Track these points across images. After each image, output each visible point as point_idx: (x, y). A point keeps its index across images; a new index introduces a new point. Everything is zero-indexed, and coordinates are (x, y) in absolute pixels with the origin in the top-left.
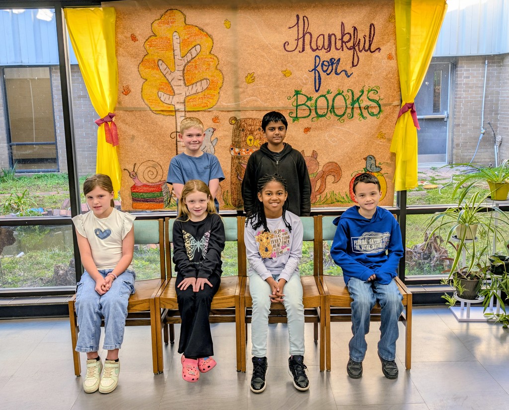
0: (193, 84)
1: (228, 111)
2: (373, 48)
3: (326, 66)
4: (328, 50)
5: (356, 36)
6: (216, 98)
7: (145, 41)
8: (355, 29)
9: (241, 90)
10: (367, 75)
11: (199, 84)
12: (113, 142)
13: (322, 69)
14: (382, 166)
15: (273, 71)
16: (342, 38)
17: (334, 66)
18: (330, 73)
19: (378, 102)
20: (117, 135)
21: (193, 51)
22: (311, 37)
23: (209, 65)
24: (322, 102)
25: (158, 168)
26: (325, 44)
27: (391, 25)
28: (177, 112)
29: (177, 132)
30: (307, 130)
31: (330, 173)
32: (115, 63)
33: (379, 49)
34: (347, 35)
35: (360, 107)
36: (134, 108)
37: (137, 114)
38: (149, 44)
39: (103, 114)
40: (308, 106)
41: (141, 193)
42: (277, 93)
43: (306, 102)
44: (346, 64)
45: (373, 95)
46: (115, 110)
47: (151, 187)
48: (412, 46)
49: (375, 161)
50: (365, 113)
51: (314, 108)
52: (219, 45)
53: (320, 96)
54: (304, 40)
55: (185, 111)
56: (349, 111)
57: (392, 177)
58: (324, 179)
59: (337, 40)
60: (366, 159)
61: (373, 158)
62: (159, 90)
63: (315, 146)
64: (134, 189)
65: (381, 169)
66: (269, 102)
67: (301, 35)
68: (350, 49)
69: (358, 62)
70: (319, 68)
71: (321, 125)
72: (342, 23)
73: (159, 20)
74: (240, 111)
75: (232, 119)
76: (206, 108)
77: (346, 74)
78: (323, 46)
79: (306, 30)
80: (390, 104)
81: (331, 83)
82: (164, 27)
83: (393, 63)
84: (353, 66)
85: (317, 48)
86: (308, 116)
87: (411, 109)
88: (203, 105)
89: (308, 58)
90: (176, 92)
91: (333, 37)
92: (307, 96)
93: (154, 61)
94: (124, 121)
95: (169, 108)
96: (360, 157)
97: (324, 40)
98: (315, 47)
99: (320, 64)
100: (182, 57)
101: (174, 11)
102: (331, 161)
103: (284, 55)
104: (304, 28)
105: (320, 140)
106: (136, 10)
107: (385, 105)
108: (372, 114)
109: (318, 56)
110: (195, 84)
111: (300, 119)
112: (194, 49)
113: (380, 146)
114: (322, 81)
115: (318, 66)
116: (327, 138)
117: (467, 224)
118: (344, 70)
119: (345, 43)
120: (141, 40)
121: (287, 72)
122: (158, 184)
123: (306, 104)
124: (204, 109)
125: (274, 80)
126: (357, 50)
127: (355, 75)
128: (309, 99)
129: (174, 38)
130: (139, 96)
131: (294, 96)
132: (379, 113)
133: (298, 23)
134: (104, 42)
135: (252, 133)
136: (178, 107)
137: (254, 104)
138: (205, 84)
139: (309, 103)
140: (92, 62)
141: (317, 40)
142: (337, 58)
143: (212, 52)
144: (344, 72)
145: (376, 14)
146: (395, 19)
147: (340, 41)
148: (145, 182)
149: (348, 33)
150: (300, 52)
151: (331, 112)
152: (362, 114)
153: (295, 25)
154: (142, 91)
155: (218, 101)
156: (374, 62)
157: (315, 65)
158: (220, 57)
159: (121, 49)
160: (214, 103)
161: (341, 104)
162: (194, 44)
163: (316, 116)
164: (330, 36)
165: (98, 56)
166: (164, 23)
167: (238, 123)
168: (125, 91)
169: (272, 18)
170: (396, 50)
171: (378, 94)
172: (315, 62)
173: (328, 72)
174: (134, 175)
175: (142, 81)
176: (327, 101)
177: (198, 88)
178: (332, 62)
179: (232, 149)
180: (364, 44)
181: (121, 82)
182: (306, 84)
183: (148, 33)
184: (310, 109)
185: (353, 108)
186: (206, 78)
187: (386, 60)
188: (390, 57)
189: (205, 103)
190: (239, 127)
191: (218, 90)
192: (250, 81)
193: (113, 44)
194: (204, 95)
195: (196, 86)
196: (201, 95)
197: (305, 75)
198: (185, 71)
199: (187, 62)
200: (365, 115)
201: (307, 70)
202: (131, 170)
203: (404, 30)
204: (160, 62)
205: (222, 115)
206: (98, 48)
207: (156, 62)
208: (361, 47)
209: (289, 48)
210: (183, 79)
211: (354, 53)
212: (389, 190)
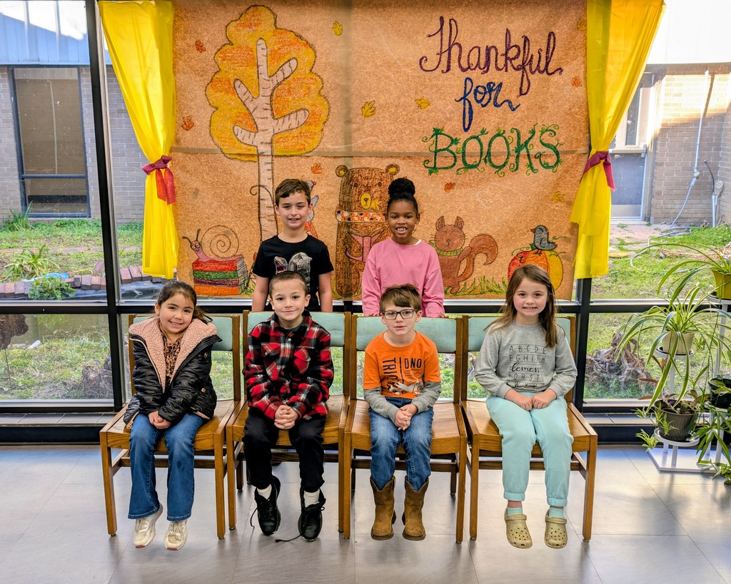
0: (284, 116)
1: (335, 157)
2: (551, 67)
3: (480, 93)
4: (485, 69)
5: (527, 51)
6: (317, 138)
7: (215, 51)
8: (526, 39)
9: (354, 126)
10: (541, 108)
11: (293, 116)
12: (168, 199)
13: (476, 98)
14: (557, 242)
15: (403, 100)
16: (506, 53)
17: (493, 93)
18: (486, 104)
19: (555, 147)
20: (173, 187)
21: (286, 67)
22: (461, 51)
23: (309, 88)
24: (473, 147)
25: (232, 237)
26: (481, 61)
27: (580, 35)
28: (260, 157)
29: (259, 186)
30: (449, 186)
31: (480, 250)
32: (172, 83)
33: (560, 70)
34: (514, 48)
35: (528, 155)
36: (199, 149)
37: (203, 158)
38: (221, 55)
39: (154, 158)
40: (452, 152)
41: (206, 271)
42: (407, 132)
43: (450, 146)
44: (510, 91)
45: (548, 137)
46: (171, 151)
47: (220, 263)
48: (610, 67)
49: (548, 233)
50: (536, 163)
51: (461, 155)
52: (324, 60)
53: (471, 138)
54: (449, 54)
55: (273, 156)
56: (512, 160)
57: (571, 258)
58: (471, 259)
59: (499, 56)
60: (534, 231)
61: (544, 230)
62: (235, 124)
63: (460, 210)
64: (196, 266)
65: (556, 246)
66: (396, 145)
67: (445, 47)
68: (517, 69)
69: (528, 88)
70: (471, 97)
71: (470, 179)
72: (508, 30)
73: (236, 20)
74: (352, 157)
75: (340, 168)
76: (303, 152)
77: (511, 106)
78: (478, 64)
79: (453, 39)
80: (573, 152)
81: (488, 119)
82: (245, 31)
83: (579, 91)
84: (521, 94)
85: (469, 67)
86: (452, 167)
87: (603, 161)
88: (298, 147)
89: (454, 82)
90: (260, 127)
91: (493, 52)
92: (451, 138)
93: (229, 81)
94: (183, 168)
95: (250, 150)
96: (526, 227)
97: (479, 56)
98: (465, 65)
99: (473, 91)
100: (270, 77)
101: (260, 8)
102: (483, 232)
103: (419, 77)
104: (450, 37)
105: (468, 201)
106: (204, 5)
107: (566, 153)
108: (546, 166)
109: (470, 79)
110: (288, 117)
111: (440, 170)
112: (287, 65)
113: (556, 213)
114: (474, 115)
115: (469, 93)
116: (478, 199)
117: (679, 333)
118: (507, 101)
119: (511, 60)
120: (210, 50)
121: (423, 101)
122: (231, 259)
123: (450, 148)
124: (299, 153)
125: (404, 113)
126: (528, 71)
127: (523, 107)
128: (454, 141)
129: (259, 48)
130: (205, 132)
131: (432, 136)
132: (557, 163)
133: (441, 29)
134: (156, 52)
135: (368, 189)
136: (262, 149)
137: (372, 147)
138: (302, 117)
139: (453, 148)
140: (139, 81)
141: (469, 55)
142: (497, 82)
143: (313, 70)
144: (507, 103)
145: (559, 18)
146: (586, 26)
147: (504, 58)
148: (213, 257)
149: (516, 46)
150: (443, 72)
151: (486, 162)
152: (530, 165)
153: (437, 33)
154: (210, 126)
155: (320, 141)
156: (552, 90)
157: (465, 92)
158: (325, 78)
159: (180, 62)
160: (315, 145)
161: (501, 150)
162: (288, 57)
163: (463, 166)
164: (488, 50)
165: (148, 72)
166: (244, 25)
167: (349, 174)
168: (185, 124)
169: (404, 21)
170: (586, 72)
171: (557, 136)
172: (465, 88)
173: (484, 102)
174: (197, 247)
175: (210, 110)
176: (481, 145)
177: (293, 122)
178: (490, 88)
179: (339, 212)
180: (539, 61)
181: (180, 111)
182: (450, 120)
183: (221, 39)
184: (455, 157)
185: (518, 157)
186: (303, 106)
187: (570, 87)
188: (576, 82)
189: (302, 144)
190: (350, 181)
191: (321, 126)
192: (368, 113)
193: (170, 56)
194: (301, 133)
195: (289, 119)
196: (295, 133)
197: (449, 107)
198: (274, 98)
199: (276, 83)
200: (535, 167)
201: (453, 99)
202: (193, 239)
203: (600, 42)
204: (238, 83)
205: (325, 162)
206: (148, 60)
207: (232, 83)
208: (534, 66)
209: (427, 66)
210: (270, 108)
211: (523, 76)
212: (567, 277)
